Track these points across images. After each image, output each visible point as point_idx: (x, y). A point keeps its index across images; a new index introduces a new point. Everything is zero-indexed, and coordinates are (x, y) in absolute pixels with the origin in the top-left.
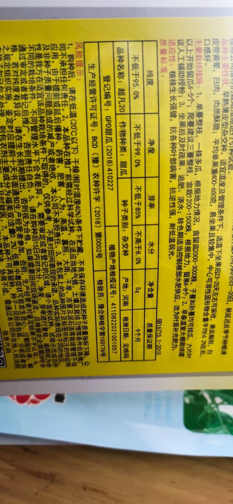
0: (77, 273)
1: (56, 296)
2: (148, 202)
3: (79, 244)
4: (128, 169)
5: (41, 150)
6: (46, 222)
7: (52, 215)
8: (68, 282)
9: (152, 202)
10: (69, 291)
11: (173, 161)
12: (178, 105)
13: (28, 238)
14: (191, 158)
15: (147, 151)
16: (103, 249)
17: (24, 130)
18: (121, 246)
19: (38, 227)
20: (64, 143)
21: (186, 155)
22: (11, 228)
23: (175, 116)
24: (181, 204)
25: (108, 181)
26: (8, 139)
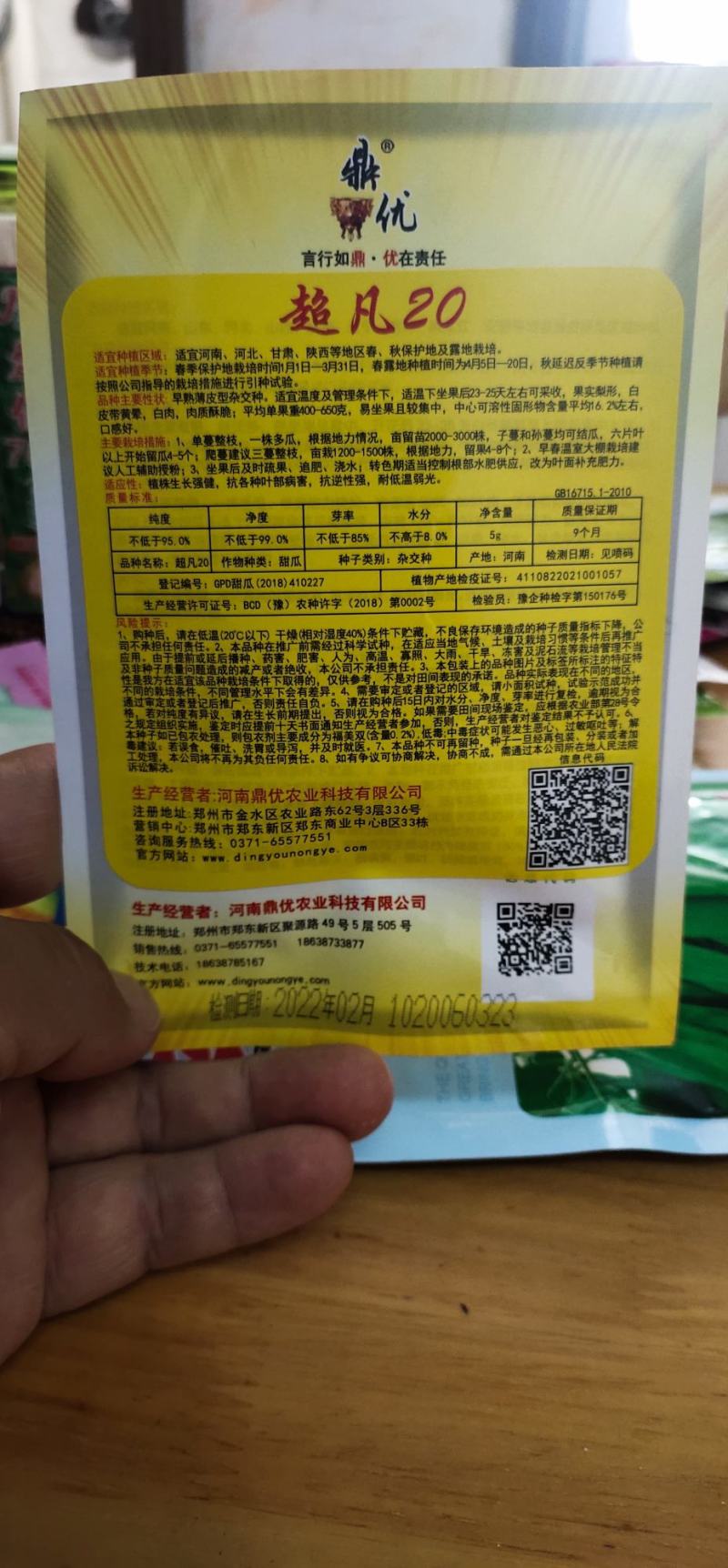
0: (458, 638)
1: (499, 674)
2: (342, 521)
3: (409, 633)
4: (291, 554)
5: (265, 684)
6: (371, 684)
7: (361, 674)
8: (474, 653)
9: (343, 515)
10: (491, 652)
11: (278, 481)
12: (196, 475)
13: (396, 712)
14: (274, 452)
15: (264, 524)
16: (418, 595)
17: (237, 706)
18: (415, 565)
19: (380, 695)
20: (253, 651)
21: (269, 461)
22: (380, 736)
23: (212, 480)
24: (347, 467)
25: (309, 585)
26: (250, 730)
